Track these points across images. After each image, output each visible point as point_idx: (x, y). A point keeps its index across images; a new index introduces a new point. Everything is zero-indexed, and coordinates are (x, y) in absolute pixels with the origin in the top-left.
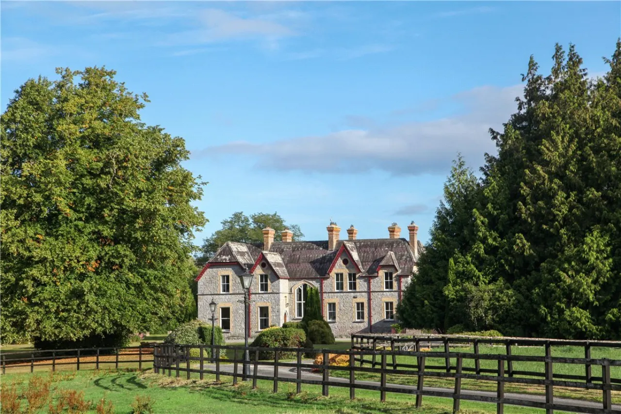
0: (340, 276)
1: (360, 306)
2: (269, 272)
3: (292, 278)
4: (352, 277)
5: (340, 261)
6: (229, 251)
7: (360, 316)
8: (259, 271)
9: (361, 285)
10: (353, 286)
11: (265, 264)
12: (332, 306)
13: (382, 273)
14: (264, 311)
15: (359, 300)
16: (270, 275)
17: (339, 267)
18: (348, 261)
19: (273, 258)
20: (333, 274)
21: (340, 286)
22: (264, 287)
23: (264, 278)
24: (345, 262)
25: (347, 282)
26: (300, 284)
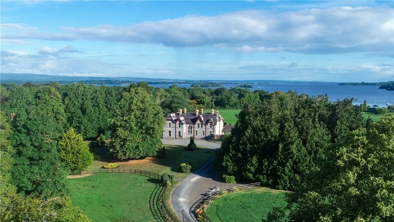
0: (198, 124)
1: (203, 132)
2: (181, 123)
3: (187, 123)
4: (202, 124)
5: (199, 120)
6: (170, 117)
7: (204, 134)
8: (178, 122)
9: (204, 126)
10: (202, 127)
11: (180, 121)
12: (197, 131)
13: (209, 124)
14: (179, 132)
15: (203, 130)
16: (181, 124)
17: (198, 122)
18: (201, 120)
19: (182, 118)
20: (197, 123)
21: (199, 126)
22: (180, 126)
23: (179, 124)
24: (200, 120)
25: (200, 125)
26: (188, 125)
